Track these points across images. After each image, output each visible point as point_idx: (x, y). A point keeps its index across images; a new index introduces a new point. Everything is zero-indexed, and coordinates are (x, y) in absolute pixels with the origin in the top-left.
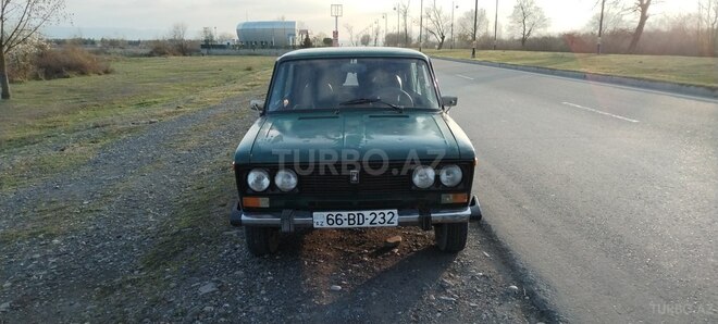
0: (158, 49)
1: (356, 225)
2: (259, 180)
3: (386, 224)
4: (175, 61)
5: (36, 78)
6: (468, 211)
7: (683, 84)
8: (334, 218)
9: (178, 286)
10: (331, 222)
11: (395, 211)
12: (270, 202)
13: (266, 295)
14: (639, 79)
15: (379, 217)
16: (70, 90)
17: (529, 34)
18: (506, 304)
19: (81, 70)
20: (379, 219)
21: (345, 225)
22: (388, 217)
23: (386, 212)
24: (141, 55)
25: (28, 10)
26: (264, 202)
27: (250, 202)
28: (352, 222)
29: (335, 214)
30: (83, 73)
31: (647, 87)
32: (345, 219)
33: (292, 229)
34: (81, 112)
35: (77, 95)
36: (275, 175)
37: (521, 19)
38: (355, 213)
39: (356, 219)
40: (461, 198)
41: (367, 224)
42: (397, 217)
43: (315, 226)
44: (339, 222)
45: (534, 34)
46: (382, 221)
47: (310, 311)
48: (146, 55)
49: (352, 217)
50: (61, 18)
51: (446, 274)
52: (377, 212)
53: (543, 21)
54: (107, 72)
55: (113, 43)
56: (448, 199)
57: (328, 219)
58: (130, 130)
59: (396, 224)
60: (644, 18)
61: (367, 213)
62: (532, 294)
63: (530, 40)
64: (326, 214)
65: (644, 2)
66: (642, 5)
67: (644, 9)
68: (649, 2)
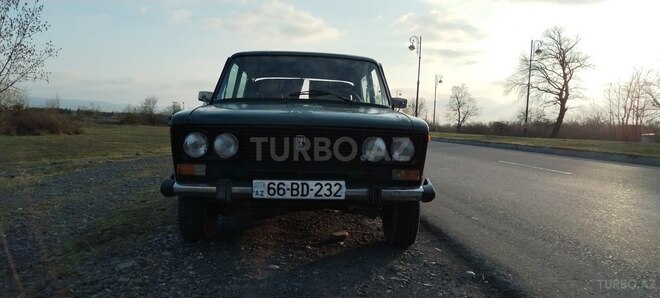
0: (128, 119)
1: (299, 197)
2: (196, 146)
3: (332, 197)
4: (143, 129)
5: (8, 133)
6: (421, 189)
7: (606, 153)
8: (276, 187)
9: (95, 264)
10: (272, 191)
11: (343, 183)
12: (207, 170)
13: (193, 270)
14: (566, 149)
15: (325, 188)
16: (39, 144)
17: (463, 121)
18: (463, 286)
19: (52, 129)
20: (325, 190)
21: (288, 195)
22: (335, 189)
23: (333, 183)
24: (112, 123)
25: (8, 66)
26: (200, 170)
27: (185, 169)
28: (295, 192)
29: (277, 182)
30: (53, 132)
31: (573, 156)
32: (287, 189)
33: (229, 199)
34: (44, 160)
35: (44, 148)
36: (214, 140)
37: (456, 107)
38: (299, 182)
39: (300, 190)
40: (412, 175)
41: (311, 196)
42: (344, 189)
43: (254, 196)
44: (281, 192)
45: (468, 121)
46: (328, 193)
47: (242, 283)
48: (116, 123)
49: (295, 187)
50: (39, 76)
51: (395, 261)
52: (323, 183)
53: (475, 111)
54: (76, 133)
55: (89, 113)
56: (399, 175)
57: (269, 189)
58: (85, 166)
59: (343, 197)
60: (563, 110)
61: (312, 184)
62: (491, 279)
63: (464, 127)
64: (267, 182)
65: (563, 97)
66: (561, 99)
67: (563, 102)
68: (567, 97)
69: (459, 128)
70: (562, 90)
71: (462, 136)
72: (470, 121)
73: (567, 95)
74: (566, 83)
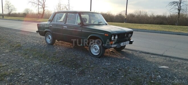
17: (10, 12)
36: (115, 36)
49: (125, 43)
53: (15, 9)
65: (44, 6)
66: (43, 7)
67: (44, 8)
68: (44, 7)
69: (9, 15)
70: (43, 5)
71: (10, 18)
72: (13, 12)
73: (45, 6)
74: (44, 3)
